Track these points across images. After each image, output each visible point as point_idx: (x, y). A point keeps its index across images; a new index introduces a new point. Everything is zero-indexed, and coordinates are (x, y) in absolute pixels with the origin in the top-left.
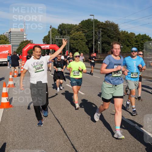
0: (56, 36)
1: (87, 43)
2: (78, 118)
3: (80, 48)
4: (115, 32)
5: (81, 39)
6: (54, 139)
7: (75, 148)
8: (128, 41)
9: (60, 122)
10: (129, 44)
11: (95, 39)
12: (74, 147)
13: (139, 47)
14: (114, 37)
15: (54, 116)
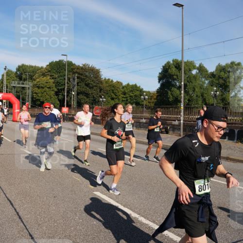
0: (13, 82)
1: (57, 94)
2: (40, 197)
3: (46, 100)
4: (95, 80)
5: (48, 88)
6: (3, 228)
8: (113, 92)
9: (14, 204)
10: (114, 96)
11: (67, 89)
13: (127, 100)
14: (95, 86)
15: (4, 196)
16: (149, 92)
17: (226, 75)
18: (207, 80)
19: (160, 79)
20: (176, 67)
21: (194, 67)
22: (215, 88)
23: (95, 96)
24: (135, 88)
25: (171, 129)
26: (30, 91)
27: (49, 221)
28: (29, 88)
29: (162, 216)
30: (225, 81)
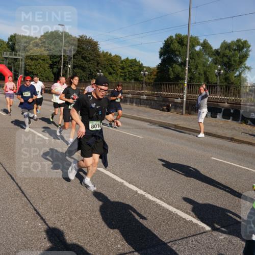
0: (5, 53)
1: (51, 66)
3: (40, 73)
5: (42, 60)
6: (7, 202)
7: (39, 215)
8: (111, 67)
9: (15, 178)
10: (112, 71)
11: (63, 61)
12: (38, 213)
14: (92, 59)
15: (4, 170)
16: (149, 68)
17: (231, 53)
18: (211, 57)
19: (161, 54)
20: (178, 42)
21: (198, 44)
22: (219, 67)
23: (92, 71)
24: (134, 63)
25: (173, 107)
26: (23, 63)
27: (53, 196)
28: (22, 60)
29: (169, 193)
30: (230, 59)
